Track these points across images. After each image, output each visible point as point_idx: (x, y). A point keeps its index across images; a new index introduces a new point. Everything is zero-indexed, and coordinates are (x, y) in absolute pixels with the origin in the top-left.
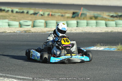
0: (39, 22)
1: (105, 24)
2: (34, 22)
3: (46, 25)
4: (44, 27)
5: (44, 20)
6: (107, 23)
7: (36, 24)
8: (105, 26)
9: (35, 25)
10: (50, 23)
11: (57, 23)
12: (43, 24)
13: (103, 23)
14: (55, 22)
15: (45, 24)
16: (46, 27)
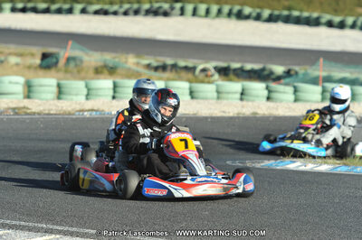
0: (10, 83)
4: (22, 96)
5: (22, 75)
6: (193, 89)
8: (190, 97)
11: (59, 85)
12: (19, 89)
15: (26, 89)
16: (28, 96)
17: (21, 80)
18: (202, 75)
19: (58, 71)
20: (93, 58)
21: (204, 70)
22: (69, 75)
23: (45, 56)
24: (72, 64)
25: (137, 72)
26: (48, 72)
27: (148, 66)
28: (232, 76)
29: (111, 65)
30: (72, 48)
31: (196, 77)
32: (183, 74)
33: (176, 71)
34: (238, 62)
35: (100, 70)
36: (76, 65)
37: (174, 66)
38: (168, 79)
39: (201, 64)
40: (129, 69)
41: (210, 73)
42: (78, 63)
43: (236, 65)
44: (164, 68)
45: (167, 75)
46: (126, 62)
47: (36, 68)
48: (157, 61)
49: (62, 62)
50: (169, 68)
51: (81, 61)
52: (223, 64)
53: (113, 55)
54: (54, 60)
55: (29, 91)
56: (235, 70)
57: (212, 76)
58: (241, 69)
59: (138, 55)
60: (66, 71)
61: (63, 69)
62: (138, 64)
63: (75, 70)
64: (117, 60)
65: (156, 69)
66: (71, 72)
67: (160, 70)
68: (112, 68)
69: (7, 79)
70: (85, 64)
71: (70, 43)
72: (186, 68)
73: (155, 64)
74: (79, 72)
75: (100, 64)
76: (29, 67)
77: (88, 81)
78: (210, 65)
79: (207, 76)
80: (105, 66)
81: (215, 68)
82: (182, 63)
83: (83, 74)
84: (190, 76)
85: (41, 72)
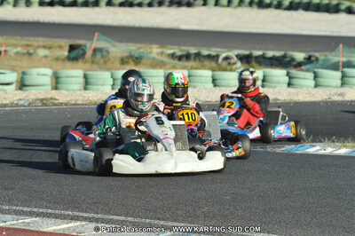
0: (38, 75)
1: (211, 80)
2: (24, 73)
3: (57, 82)
4: (50, 87)
5: (50, 68)
6: (216, 77)
7: (29, 80)
8: (212, 85)
9: (27, 83)
10: (68, 77)
11: (85, 77)
12: (47, 80)
13: (206, 77)
14: (80, 73)
15: (54, 80)
16: (56, 88)
17: (49, 72)
18: (225, 63)
19: (85, 63)
20: (118, 49)
21: (226, 58)
22: (95, 66)
23: (72, 48)
24: (99, 56)
25: (162, 62)
26: (75, 63)
27: (172, 56)
28: (254, 63)
29: (136, 55)
30: (98, 40)
31: (219, 65)
32: (207, 63)
33: (200, 60)
34: (259, 49)
35: (126, 60)
36: (103, 57)
37: (198, 55)
38: (192, 68)
39: (223, 52)
40: (154, 59)
41: (232, 61)
42: (105, 54)
43: (257, 53)
44: (187, 57)
45: (191, 64)
46: (151, 53)
47: (63, 60)
48: (181, 51)
49: (89, 54)
50: (192, 57)
51: (108, 52)
52: (245, 52)
53: (139, 45)
54: (81, 52)
55: (57, 83)
56: (256, 57)
57: (234, 64)
58: (263, 57)
59: (163, 45)
60: (93, 62)
61: (90, 60)
62: (162, 53)
63: (102, 61)
64: (142, 50)
65: (180, 58)
66: (98, 63)
67: (184, 59)
68: (137, 58)
69: (35, 71)
70: (111, 56)
71: (96, 34)
72: (209, 56)
73: (179, 53)
74: (105, 62)
75: (125, 54)
76: (57, 59)
77: (114, 71)
78: (233, 53)
79: (229, 64)
80: (131, 57)
81: (237, 56)
82: (205, 52)
83: (109, 65)
84: (213, 64)
85: (69, 64)
